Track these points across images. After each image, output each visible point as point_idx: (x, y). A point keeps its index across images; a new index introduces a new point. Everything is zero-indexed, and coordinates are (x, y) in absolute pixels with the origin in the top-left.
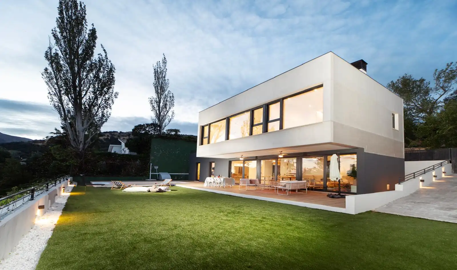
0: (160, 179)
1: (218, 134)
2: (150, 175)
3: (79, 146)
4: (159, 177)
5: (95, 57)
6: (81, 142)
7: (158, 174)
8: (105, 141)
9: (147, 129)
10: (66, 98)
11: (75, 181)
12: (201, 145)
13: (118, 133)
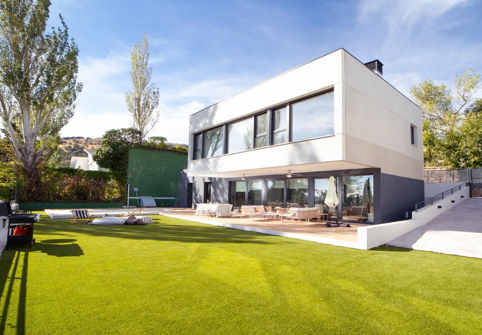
0: (141, 206)
1: (216, 145)
2: (127, 201)
3: (28, 158)
4: (140, 202)
5: (48, 31)
6: (30, 152)
7: (139, 198)
8: (66, 151)
9: (122, 136)
10: (7, 88)
11: (21, 210)
12: (193, 160)
13: (84, 139)
